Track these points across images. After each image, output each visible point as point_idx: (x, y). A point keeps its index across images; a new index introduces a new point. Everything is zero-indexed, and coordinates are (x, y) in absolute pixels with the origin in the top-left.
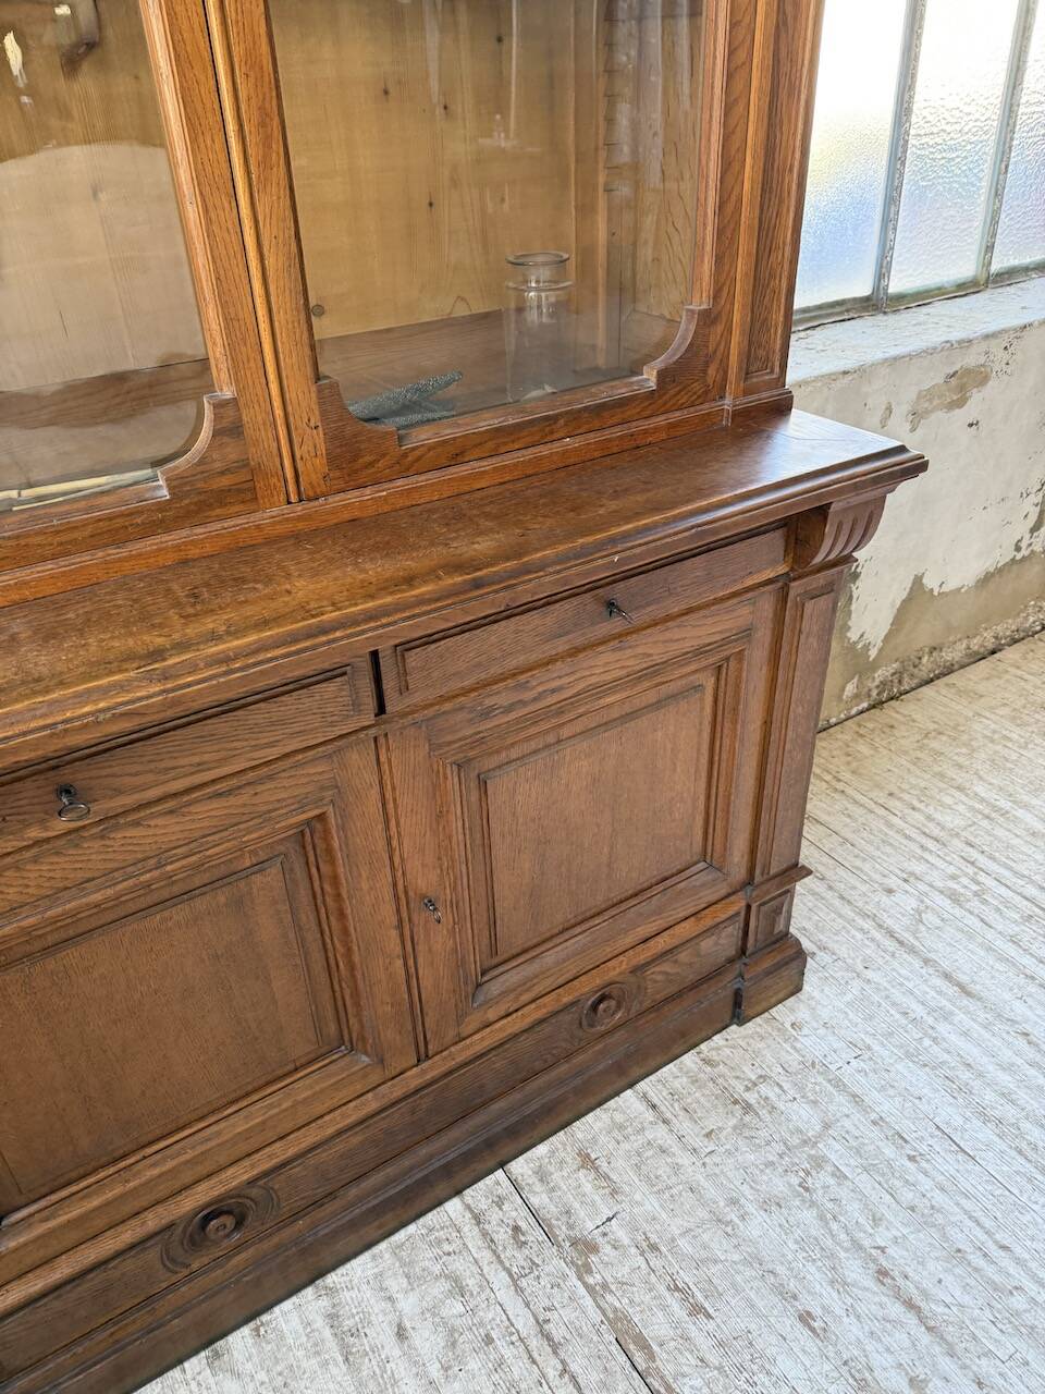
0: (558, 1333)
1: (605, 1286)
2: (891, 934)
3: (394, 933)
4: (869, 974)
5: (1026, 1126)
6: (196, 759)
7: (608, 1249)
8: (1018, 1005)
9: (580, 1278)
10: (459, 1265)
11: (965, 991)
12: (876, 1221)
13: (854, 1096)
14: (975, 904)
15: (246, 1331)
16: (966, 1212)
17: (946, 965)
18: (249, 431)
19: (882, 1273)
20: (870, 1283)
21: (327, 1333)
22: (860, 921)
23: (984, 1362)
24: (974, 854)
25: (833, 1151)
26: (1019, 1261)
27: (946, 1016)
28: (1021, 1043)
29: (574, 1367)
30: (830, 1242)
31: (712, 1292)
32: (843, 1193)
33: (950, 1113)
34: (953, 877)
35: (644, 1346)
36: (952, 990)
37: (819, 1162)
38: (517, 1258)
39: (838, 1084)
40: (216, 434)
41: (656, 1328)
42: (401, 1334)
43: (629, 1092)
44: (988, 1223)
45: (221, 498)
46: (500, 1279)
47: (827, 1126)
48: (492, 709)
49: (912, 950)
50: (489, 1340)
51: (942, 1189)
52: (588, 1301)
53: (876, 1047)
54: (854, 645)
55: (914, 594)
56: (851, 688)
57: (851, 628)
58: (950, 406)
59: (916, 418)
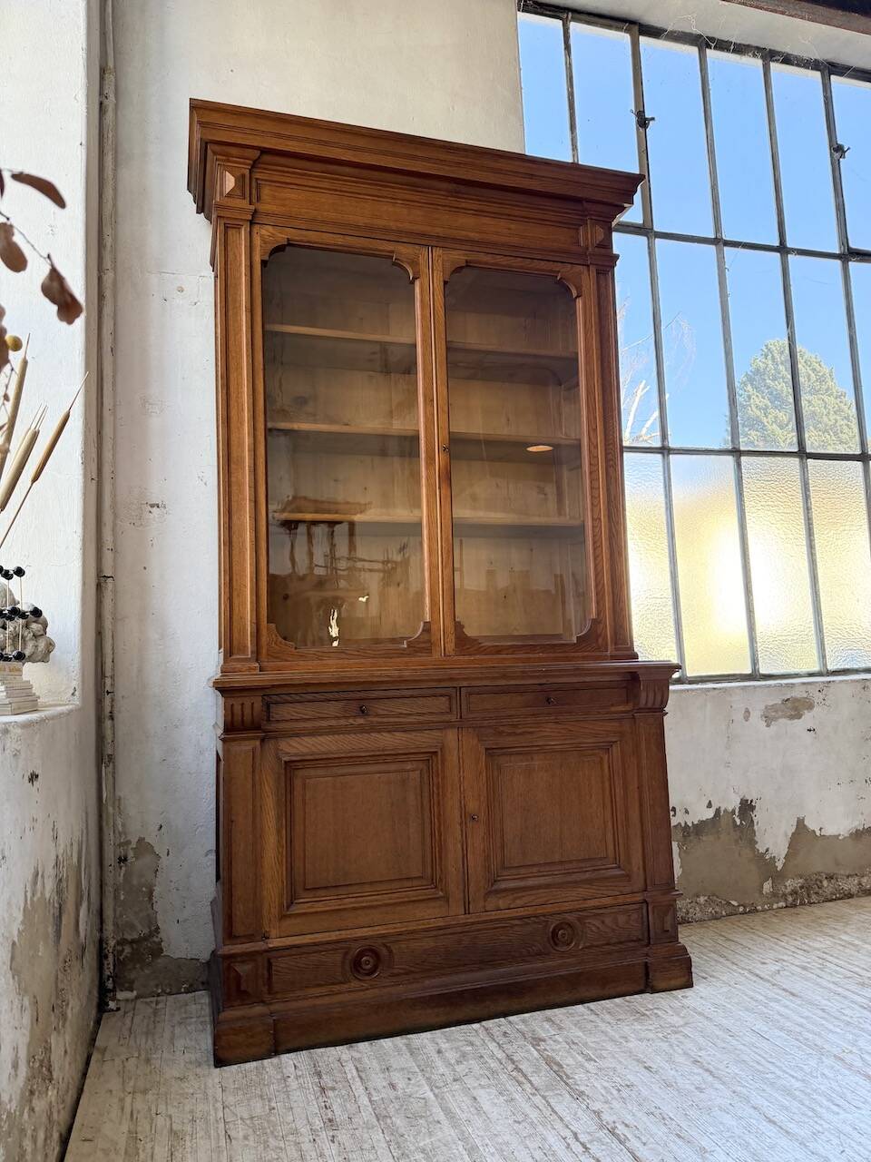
0: (515, 1058)
1: (545, 1050)
2: (757, 976)
3: (458, 827)
4: (737, 986)
6: (400, 711)
7: (552, 1042)
9: (533, 1046)
10: (472, 1039)
11: (793, 994)
12: (701, 1049)
13: (708, 1017)
14: (818, 972)
15: (366, 1043)
16: (755, 1052)
17: (784, 986)
18: (432, 631)
19: (696, 1062)
20: (688, 1063)
21: (404, 1048)
22: (740, 970)
23: (741, 1088)
24: (825, 956)
25: (686, 1031)
27: (778, 1001)
28: (820, 1013)
29: (521, 1067)
30: (671, 1051)
31: (601, 1057)
32: (686, 1041)
34: (808, 963)
35: (560, 1066)
36: (785, 994)
37: (677, 1032)
38: (502, 1040)
39: (700, 1014)
40: (423, 630)
41: (568, 1062)
42: (439, 1052)
43: (580, 1006)
44: (765, 1056)
45: (421, 650)
46: (492, 1046)
47: (687, 1024)
48: (503, 732)
49: (768, 981)
50: (482, 1057)
51: (744, 1045)
52: (535, 1053)
53: (729, 1006)
54: (763, 855)
55: (801, 831)
56: (767, 887)
57: (757, 843)
58: (792, 717)
59: (768, 720)
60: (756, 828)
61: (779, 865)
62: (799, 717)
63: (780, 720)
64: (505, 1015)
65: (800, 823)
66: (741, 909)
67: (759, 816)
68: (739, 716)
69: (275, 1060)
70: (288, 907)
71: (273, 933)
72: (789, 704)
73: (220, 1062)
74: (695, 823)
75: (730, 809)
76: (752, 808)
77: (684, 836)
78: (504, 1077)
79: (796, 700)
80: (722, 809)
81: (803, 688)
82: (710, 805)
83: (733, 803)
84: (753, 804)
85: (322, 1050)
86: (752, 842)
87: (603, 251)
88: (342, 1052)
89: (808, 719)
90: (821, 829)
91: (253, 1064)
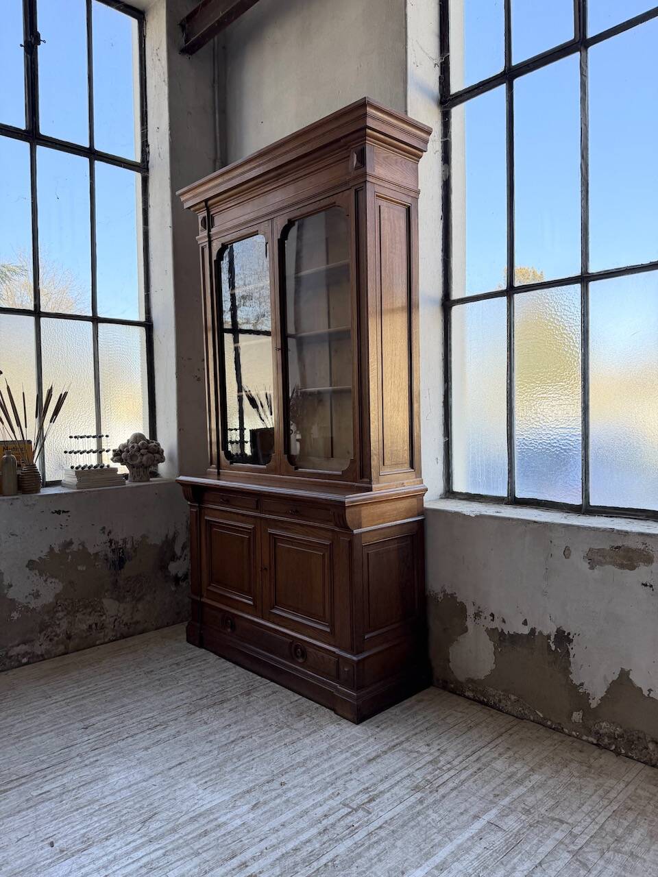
4: (372, 740)
5: (304, 769)
8: (368, 773)
12: (261, 737)
13: (310, 735)
16: (266, 753)
19: (243, 737)
20: (240, 735)
21: (225, 668)
23: (216, 752)
26: (248, 762)
32: (271, 731)
33: (306, 753)
36: (370, 757)
37: (281, 728)
39: (315, 731)
44: (262, 757)
53: (333, 740)
54: (575, 687)
55: (623, 682)
56: (577, 716)
57: (571, 673)
58: (622, 566)
59: (593, 563)
60: (571, 659)
61: (594, 704)
62: (632, 568)
63: (606, 566)
64: (272, 680)
65: (624, 675)
66: (549, 723)
67: (575, 650)
68: (559, 553)
69: (197, 648)
70: (210, 585)
71: (205, 595)
72: (621, 553)
73: (188, 641)
74: (511, 633)
75: (545, 633)
76: (571, 641)
77: (500, 640)
78: (205, 694)
79: (628, 550)
80: (537, 631)
81: (641, 539)
82: (525, 623)
83: (550, 629)
84: (571, 637)
85: (212, 654)
86: (566, 671)
87: (359, 171)
88: (212, 657)
89: (643, 573)
90: (650, 690)
91: (192, 646)
